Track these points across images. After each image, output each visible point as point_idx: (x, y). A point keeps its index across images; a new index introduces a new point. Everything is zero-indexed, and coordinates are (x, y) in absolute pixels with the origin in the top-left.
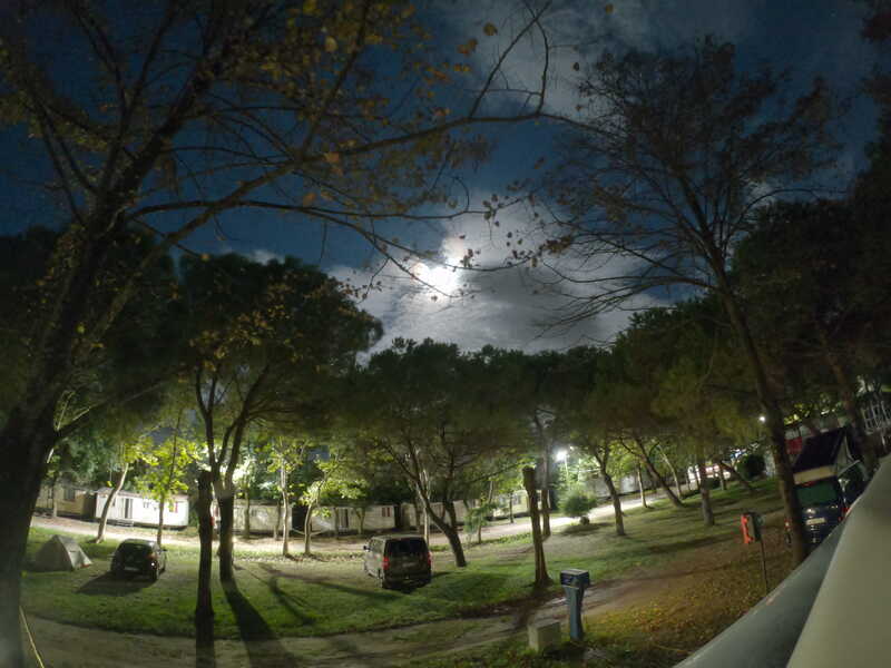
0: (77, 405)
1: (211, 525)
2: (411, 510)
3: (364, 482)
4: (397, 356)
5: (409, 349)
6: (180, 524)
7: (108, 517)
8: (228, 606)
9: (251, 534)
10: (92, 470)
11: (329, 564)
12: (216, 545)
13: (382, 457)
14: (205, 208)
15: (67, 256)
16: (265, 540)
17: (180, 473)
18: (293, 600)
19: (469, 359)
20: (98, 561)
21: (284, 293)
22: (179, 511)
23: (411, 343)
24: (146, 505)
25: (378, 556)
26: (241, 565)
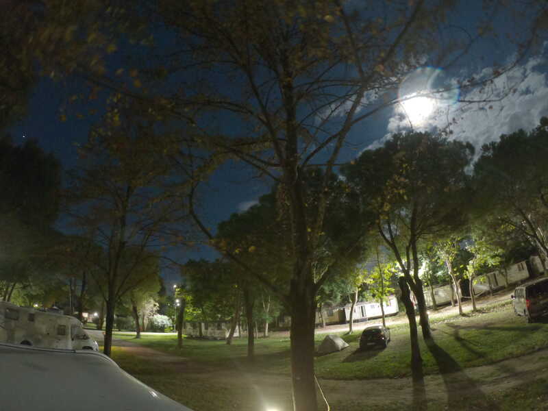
0: (320, 267)
1: (413, 308)
2: (537, 260)
3: (500, 251)
4: (489, 157)
5: (494, 148)
6: (395, 312)
7: (353, 319)
8: (430, 354)
9: (438, 307)
10: (339, 297)
11: (491, 313)
12: (418, 319)
13: (508, 230)
14: (336, 139)
15: (285, 200)
16: (447, 308)
17: (388, 283)
18: (471, 343)
19: (535, 135)
20: (352, 344)
21: (404, 156)
22: (392, 305)
23: (493, 144)
24: (372, 307)
25: (523, 300)
26: (435, 327)
